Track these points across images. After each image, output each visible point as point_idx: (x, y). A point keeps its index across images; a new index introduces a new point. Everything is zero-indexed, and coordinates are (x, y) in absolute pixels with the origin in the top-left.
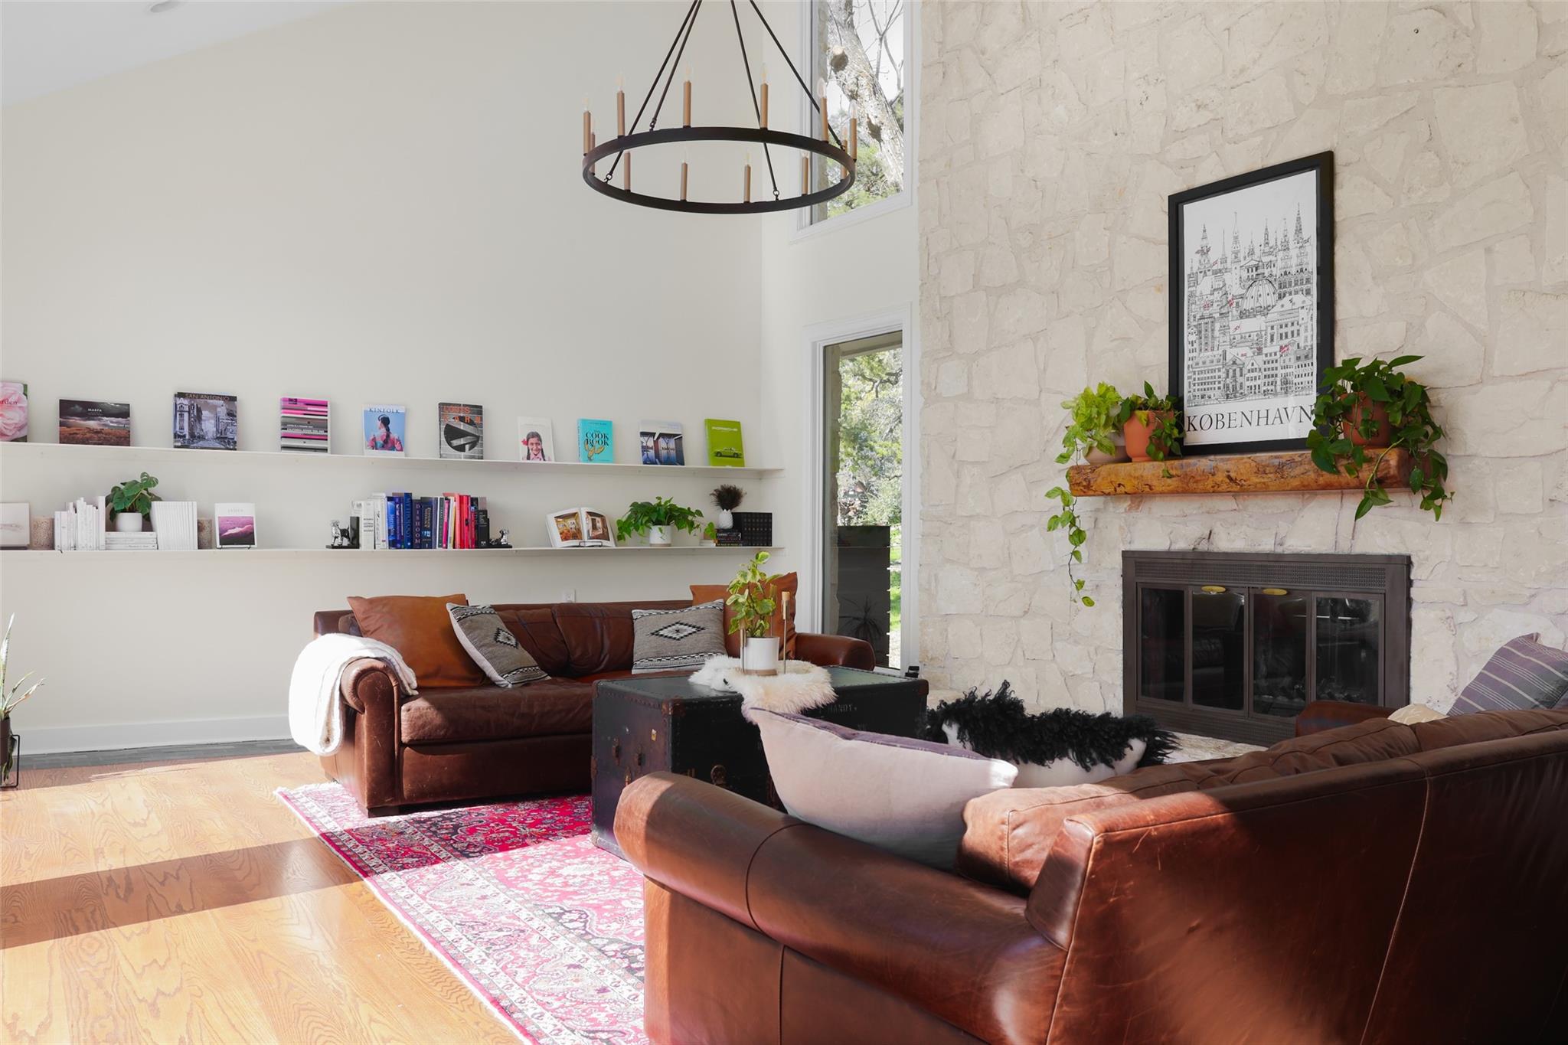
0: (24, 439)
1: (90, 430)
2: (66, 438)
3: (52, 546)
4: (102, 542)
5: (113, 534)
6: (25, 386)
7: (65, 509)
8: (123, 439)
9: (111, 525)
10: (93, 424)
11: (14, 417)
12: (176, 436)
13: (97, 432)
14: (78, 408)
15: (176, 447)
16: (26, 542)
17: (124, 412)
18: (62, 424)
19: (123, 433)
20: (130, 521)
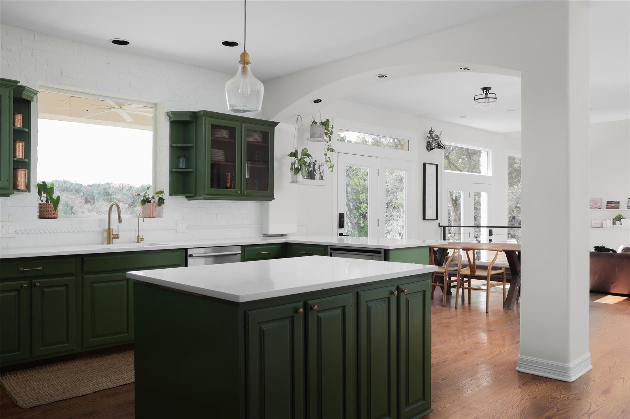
0: (600, 209)
1: (612, 206)
2: (607, 208)
3: (603, 227)
4: (612, 226)
5: (614, 225)
6: (601, 199)
7: (605, 221)
8: (618, 208)
9: (614, 223)
10: (612, 205)
11: (598, 205)
12: (628, 207)
13: (613, 207)
14: (610, 202)
15: (628, 209)
16: (600, 226)
17: (618, 203)
18: (607, 205)
19: (618, 206)
20: (618, 223)
